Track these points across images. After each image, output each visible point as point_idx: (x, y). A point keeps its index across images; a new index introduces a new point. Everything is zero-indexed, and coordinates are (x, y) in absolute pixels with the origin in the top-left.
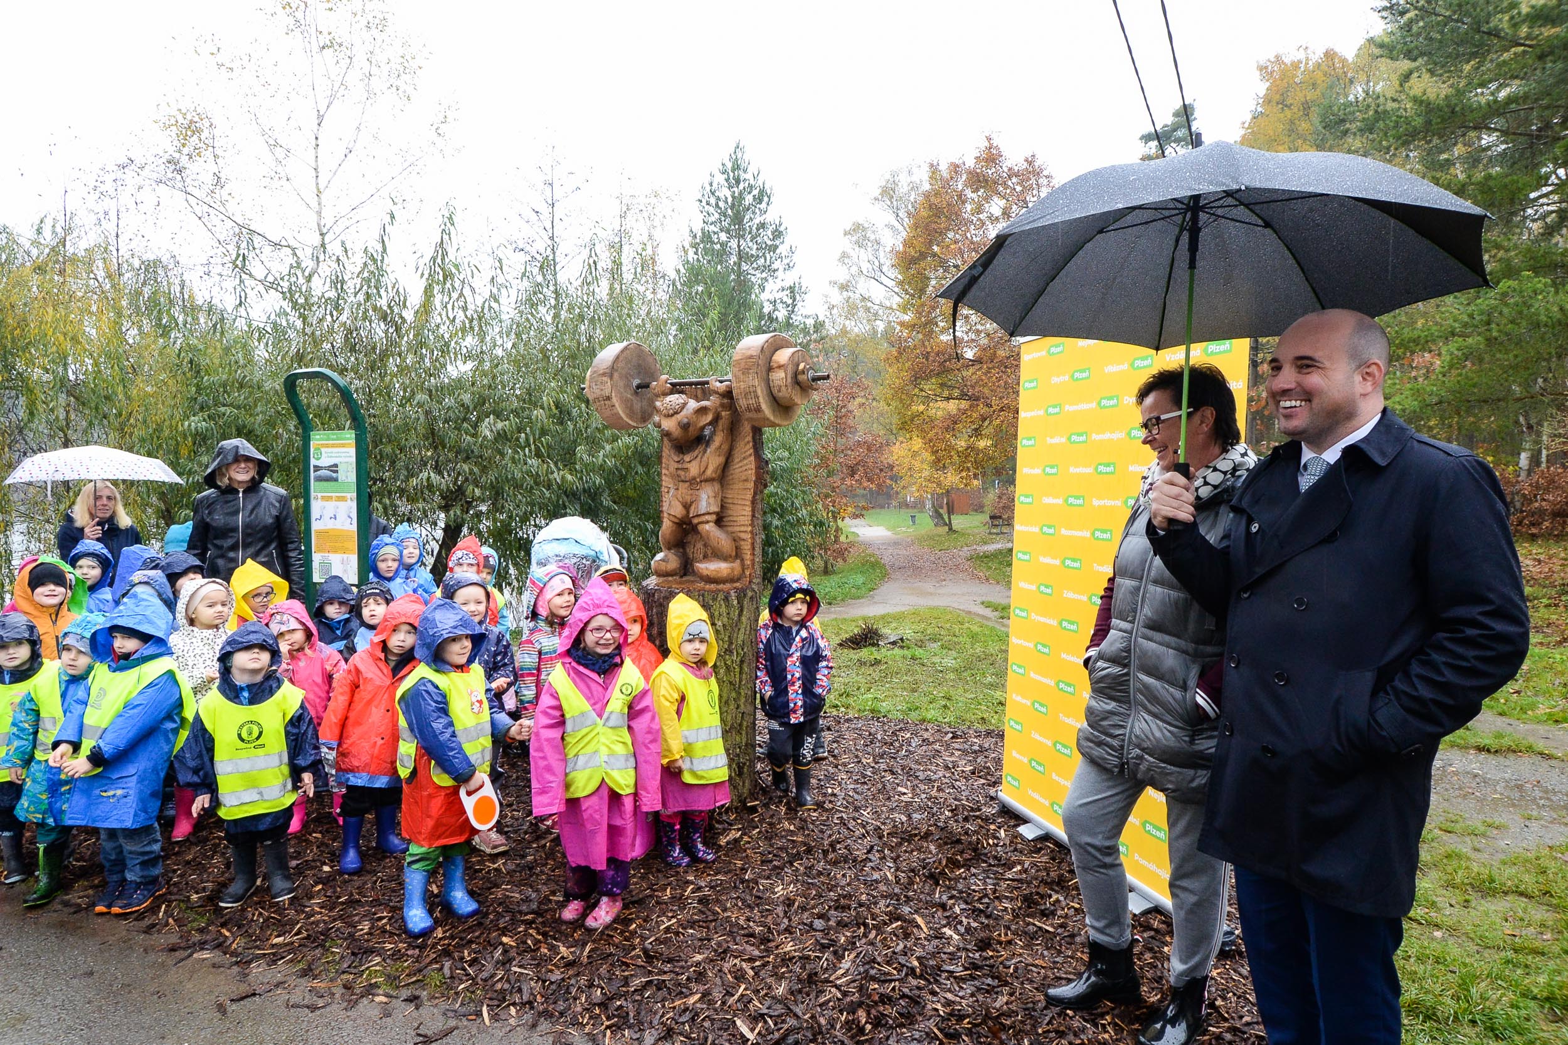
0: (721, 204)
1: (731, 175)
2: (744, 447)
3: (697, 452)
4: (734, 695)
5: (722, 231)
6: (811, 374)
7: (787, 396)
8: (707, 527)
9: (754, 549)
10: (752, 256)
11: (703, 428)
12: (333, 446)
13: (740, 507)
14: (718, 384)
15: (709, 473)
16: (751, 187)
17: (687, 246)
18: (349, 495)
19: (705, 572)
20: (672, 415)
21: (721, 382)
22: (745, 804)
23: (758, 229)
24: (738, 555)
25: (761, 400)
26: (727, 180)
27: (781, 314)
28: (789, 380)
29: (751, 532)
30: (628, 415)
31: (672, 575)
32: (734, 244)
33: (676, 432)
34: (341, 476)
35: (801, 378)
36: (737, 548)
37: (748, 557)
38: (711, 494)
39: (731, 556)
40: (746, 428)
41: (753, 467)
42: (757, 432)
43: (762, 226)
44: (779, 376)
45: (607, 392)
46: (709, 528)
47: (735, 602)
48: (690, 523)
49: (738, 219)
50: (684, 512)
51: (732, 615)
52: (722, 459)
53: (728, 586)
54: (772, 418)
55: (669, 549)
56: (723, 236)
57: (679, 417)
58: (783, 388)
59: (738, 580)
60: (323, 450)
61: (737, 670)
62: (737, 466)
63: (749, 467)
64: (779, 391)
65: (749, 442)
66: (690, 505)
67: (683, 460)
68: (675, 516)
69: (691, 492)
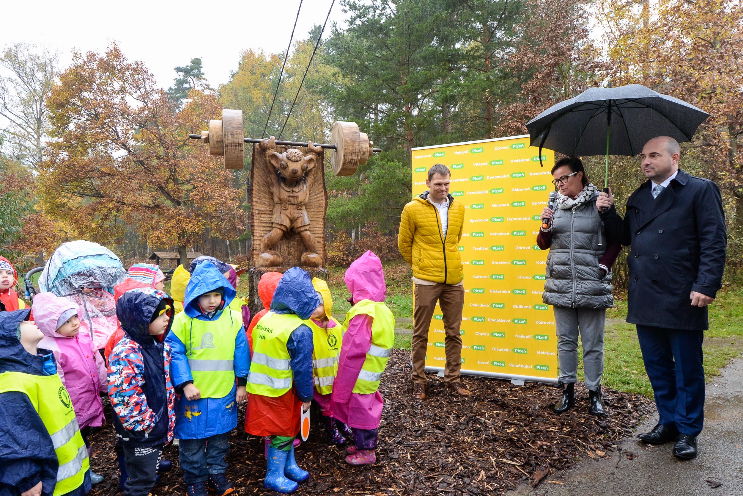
2: (318, 187)
3: (301, 187)
20: (298, 161)
29: (323, 237)
33: (300, 172)
37: (321, 252)
38: (306, 213)
40: (319, 175)
41: (324, 198)
57: (300, 163)
62: (313, 198)
63: (321, 198)
64: (363, 155)
65: (321, 184)
66: (297, 219)
67: (293, 191)
68: (285, 227)
69: (297, 211)
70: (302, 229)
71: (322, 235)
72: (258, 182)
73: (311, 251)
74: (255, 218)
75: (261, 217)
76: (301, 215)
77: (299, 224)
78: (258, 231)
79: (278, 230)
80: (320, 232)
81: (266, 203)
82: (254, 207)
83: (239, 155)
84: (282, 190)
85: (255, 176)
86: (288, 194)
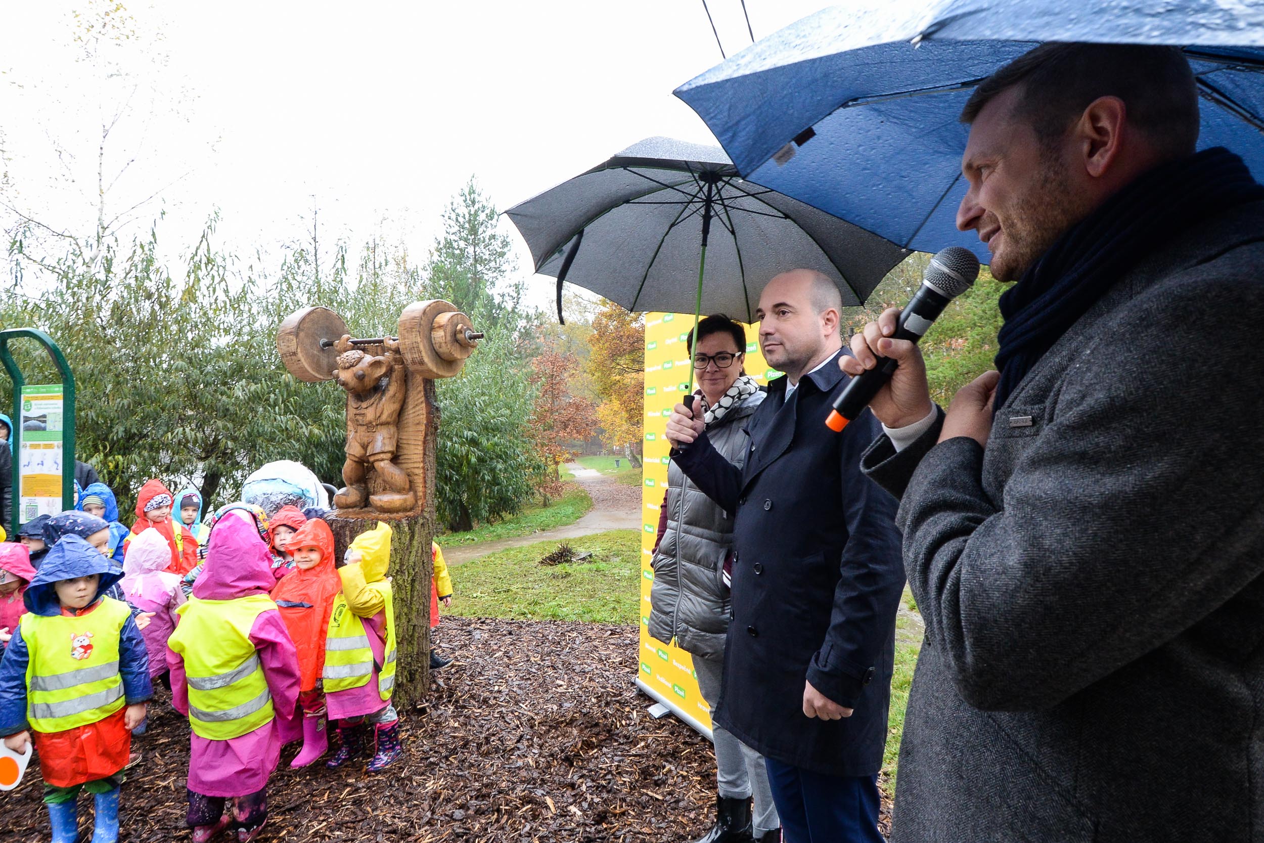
0: (461, 219)
1: (468, 197)
2: (417, 397)
3: (372, 400)
4: (405, 610)
5: (460, 239)
6: (468, 333)
7: (448, 351)
8: (382, 464)
9: (425, 482)
10: (486, 260)
11: (379, 379)
12: (43, 398)
13: (412, 447)
14: (391, 342)
15: (384, 417)
16: (484, 207)
17: (433, 250)
18: (56, 443)
19: (379, 504)
20: (348, 368)
21: (394, 340)
22: (415, 707)
23: (490, 239)
24: (412, 487)
25: (424, 354)
26: (465, 201)
27: (509, 306)
28: (449, 338)
29: (423, 468)
30: (313, 369)
31: (352, 507)
32: (471, 249)
33: (353, 382)
34: (49, 425)
35: (459, 336)
36: (410, 482)
37: (420, 489)
38: (387, 436)
39: (404, 489)
40: (419, 379)
41: (424, 412)
42: (429, 383)
43: (493, 237)
44: (439, 335)
45: (293, 349)
46: (384, 465)
47: (407, 529)
48: (368, 462)
49: (474, 231)
50: (362, 452)
51: (403, 540)
52: (396, 406)
53: (401, 514)
54: (435, 370)
55: (351, 484)
56: (462, 244)
57: (354, 369)
58: (443, 345)
59: (411, 509)
60: (33, 402)
61: (409, 587)
62: (410, 412)
63: (421, 412)
65: (420, 391)
67: (362, 407)
68: (354, 456)
69: (368, 434)
71: (422, 465)
76: (373, 439)
77: (371, 451)
79: (348, 460)
80: (418, 460)
86: (355, 411)
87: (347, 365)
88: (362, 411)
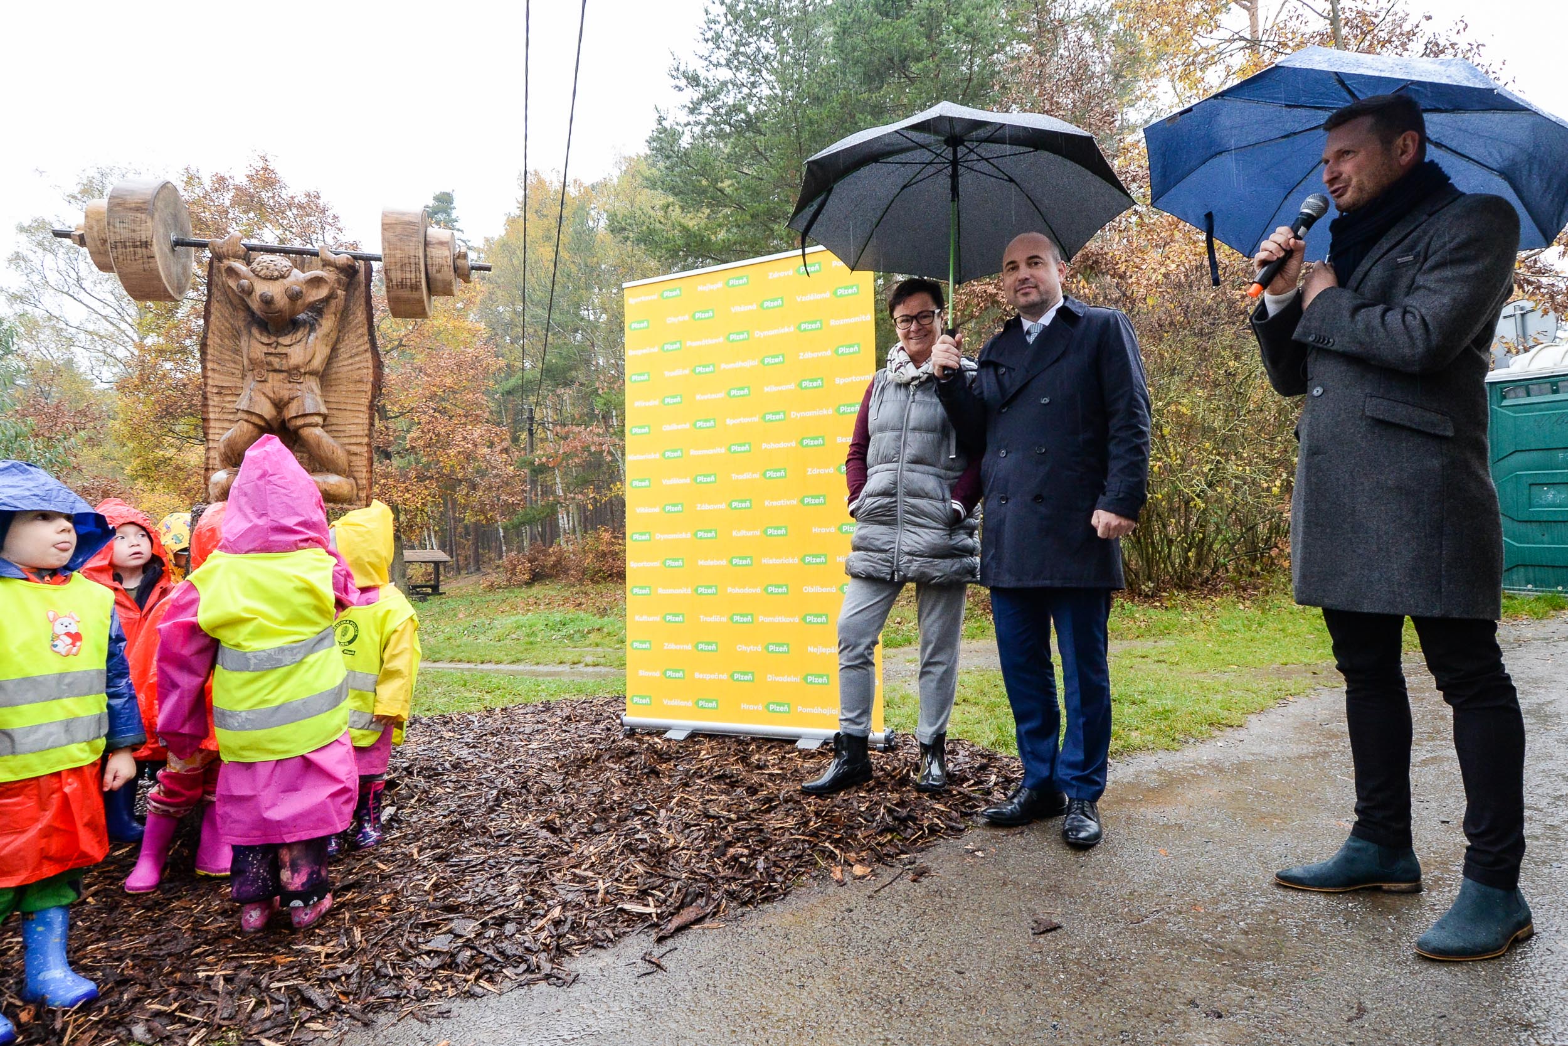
2: (357, 341)
3: (301, 335)
6: (470, 260)
8: (313, 431)
11: (313, 305)
13: (349, 414)
14: (332, 255)
15: (314, 364)
20: (277, 279)
24: (351, 470)
28: (449, 262)
33: (284, 302)
36: (351, 462)
37: (363, 475)
38: (318, 391)
39: (345, 471)
41: (370, 364)
44: (438, 255)
46: (312, 434)
48: (283, 428)
52: (328, 351)
54: (426, 302)
58: (441, 270)
59: (355, 502)
62: (345, 363)
63: (364, 364)
64: (439, 271)
65: (363, 335)
66: (288, 403)
67: (278, 344)
68: (261, 417)
69: (290, 386)
70: (300, 422)
71: (366, 440)
72: (220, 331)
73: (328, 470)
74: (211, 403)
75: (224, 401)
76: (299, 393)
77: (292, 411)
78: (217, 431)
79: (246, 424)
80: (361, 433)
81: (237, 372)
82: (210, 381)
83: (146, 266)
84: (254, 342)
85: (212, 318)
86: (265, 349)
87: (276, 273)
88: (281, 350)
